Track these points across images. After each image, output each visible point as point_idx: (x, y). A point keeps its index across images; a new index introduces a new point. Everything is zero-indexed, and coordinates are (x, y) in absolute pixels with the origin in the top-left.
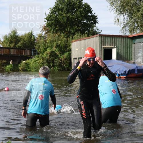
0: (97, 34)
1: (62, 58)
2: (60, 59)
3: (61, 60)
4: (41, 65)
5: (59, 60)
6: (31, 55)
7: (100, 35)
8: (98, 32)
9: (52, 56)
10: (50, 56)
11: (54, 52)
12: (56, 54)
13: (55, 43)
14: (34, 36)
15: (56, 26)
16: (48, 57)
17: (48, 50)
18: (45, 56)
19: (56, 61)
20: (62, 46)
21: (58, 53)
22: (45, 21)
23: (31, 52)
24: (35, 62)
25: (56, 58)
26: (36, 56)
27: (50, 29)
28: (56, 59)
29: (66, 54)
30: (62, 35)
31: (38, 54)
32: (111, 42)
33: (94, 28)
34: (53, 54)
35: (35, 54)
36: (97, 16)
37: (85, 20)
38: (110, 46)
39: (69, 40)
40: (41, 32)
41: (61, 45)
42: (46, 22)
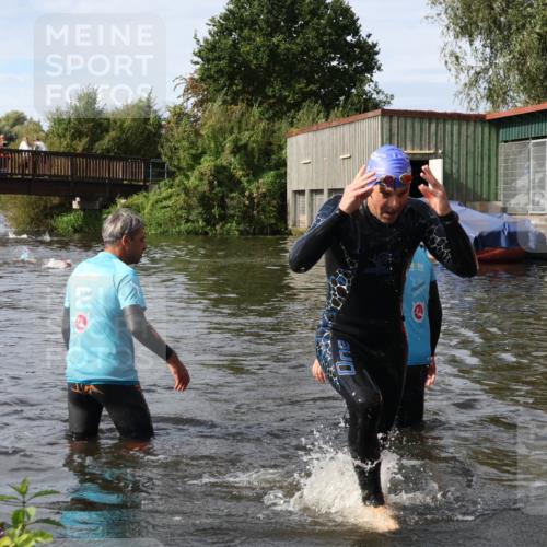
0: (376, 106)
1: (254, 191)
2: (247, 193)
3: (251, 198)
4: (179, 213)
5: (244, 196)
6: (145, 181)
7: (385, 113)
8: (380, 101)
9: (220, 184)
10: (211, 183)
11: (225, 168)
12: (232, 177)
13: (230, 138)
14: (156, 112)
15: (231, 78)
16: (205, 188)
17: (207, 164)
18: (192, 182)
19: (235, 200)
20: (253, 148)
21: (240, 173)
22: (197, 63)
23: (147, 167)
24: (160, 205)
25: (231, 191)
26: (162, 183)
27: (211, 89)
28: (234, 194)
29: (268, 178)
30: (256, 111)
31: (172, 175)
32: (426, 136)
33: (367, 88)
34: (221, 177)
35: (160, 176)
36: (375, 45)
37: (334, 59)
38: (421, 149)
39: (280, 129)
40: (181, 100)
41: (249, 147)
42: (198, 66)
